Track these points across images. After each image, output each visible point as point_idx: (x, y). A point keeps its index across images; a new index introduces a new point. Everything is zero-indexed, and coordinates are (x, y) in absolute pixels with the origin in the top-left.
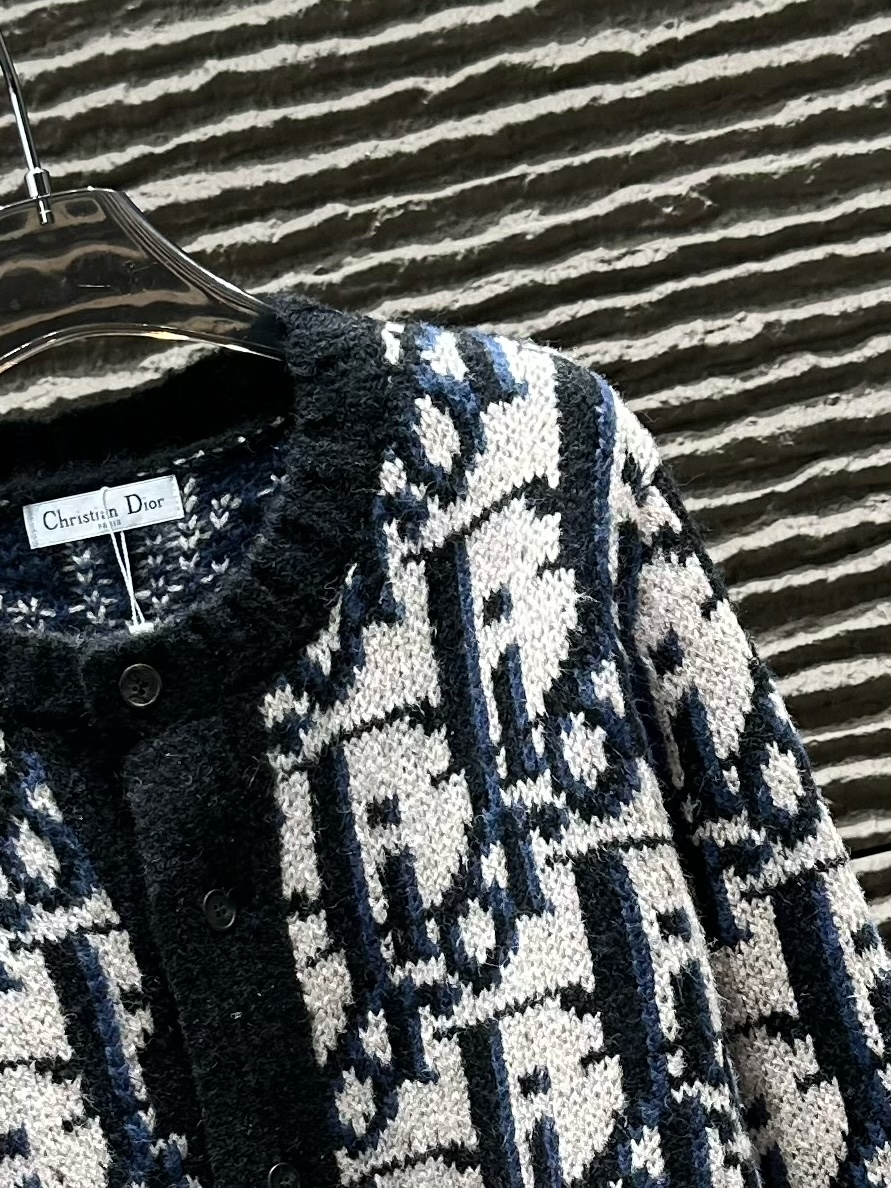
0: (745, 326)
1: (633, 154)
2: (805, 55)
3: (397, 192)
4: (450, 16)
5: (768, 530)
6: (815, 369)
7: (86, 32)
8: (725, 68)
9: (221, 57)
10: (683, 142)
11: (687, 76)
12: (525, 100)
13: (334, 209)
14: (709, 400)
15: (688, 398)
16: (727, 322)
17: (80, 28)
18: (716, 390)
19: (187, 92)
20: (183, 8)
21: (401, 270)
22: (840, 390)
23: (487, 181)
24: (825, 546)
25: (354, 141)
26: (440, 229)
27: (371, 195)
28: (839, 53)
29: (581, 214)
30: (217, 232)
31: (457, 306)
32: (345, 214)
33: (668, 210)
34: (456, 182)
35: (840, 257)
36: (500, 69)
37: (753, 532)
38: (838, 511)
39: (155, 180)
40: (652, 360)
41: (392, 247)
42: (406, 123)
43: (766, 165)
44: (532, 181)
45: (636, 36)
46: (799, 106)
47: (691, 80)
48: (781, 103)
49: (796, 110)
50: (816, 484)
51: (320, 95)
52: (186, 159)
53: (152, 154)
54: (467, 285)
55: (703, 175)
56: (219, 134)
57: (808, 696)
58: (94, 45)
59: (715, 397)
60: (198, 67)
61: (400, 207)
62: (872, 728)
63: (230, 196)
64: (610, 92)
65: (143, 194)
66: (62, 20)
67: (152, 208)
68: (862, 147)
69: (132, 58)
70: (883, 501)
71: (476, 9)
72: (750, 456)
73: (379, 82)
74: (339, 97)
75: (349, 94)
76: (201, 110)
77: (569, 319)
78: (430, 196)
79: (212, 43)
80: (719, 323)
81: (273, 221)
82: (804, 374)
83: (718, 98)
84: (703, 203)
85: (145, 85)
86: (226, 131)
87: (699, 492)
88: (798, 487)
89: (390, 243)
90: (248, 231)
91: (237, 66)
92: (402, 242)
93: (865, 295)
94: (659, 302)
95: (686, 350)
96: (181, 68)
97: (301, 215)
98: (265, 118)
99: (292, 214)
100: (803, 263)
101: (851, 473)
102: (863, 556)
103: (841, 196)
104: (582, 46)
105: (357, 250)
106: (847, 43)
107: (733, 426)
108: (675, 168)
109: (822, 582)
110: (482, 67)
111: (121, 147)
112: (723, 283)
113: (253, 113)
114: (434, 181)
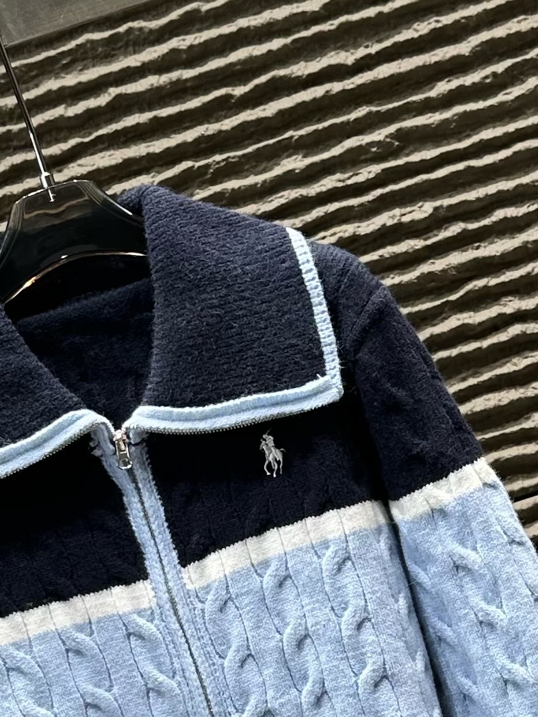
0: (422, 210)
1: (352, 120)
2: (444, 56)
3: (221, 152)
4: (243, 52)
5: (446, 322)
6: (464, 230)
7: (41, 78)
8: (400, 68)
9: (117, 86)
10: (379, 111)
11: (379, 74)
12: (288, 95)
13: (186, 164)
14: (406, 253)
15: (394, 253)
16: (412, 208)
17: (37, 76)
18: (410, 247)
19: (99, 107)
20: (94, 60)
21: (227, 195)
22: (480, 241)
23: (271, 142)
24: (479, 329)
25: (195, 126)
26: (247, 170)
27: (207, 155)
28: (463, 53)
29: (326, 155)
30: (123, 182)
31: (260, 212)
32: (193, 167)
33: (374, 149)
34: (255, 143)
35: (473, 167)
36: (273, 79)
37: (438, 324)
38: (485, 308)
39: (85, 157)
40: (372, 233)
41: (221, 183)
42: (223, 113)
43: (427, 119)
44: (296, 140)
45: (348, 54)
46: (443, 85)
47: (381, 76)
48: (434, 84)
49: (442, 87)
50: (471, 295)
51: (174, 102)
52: (103, 143)
53: (82, 143)
54: (265, 200)
55: (392, 129)
56: (119, 128)
57: (477, 413)
58: (46, 84)
59: (410, 251)
60: (105, 92)
61: (223, 160)
62: (515, 428)
63: (128, 162)
64: (336, 87)
65: (79, 165)
66: (26, 73)
67: (85, 173)
68: (481, 105)
69: (67, 91)
70: (510, 301)
71: (257, 47)
72: (433, 281)
73: (207, 92)
74: (185, 102)
75: (190, 100)
76: (108, 116)
77: (323, 214)
78: (240, 153)
79: (112, 78)
80: (409, 209)
81: (153, 174)
82: (458, 234)
83: (398, 84)
84: (393, 144)
85: (76, 104)
86: (123, 126)
87: (405, 304)
88: (461, 297)
89: (219, 180)
90: (139, 180)
91: (126, 90)
92: (226, 179)
93: (490, 186)
94: (374, 201)
95: (390, 226)
96: (96, 94)
97: (168, 169)
98: (144, 117)
99: (164, 168)
100: (453, 173)
101: (491, 287)
102: (501, 332)
103: (472, 133)
104: (318, 62)
105: (201, 186)
106: (467, 47)
107: (421, 266)
108: (376, 125)
109: (479, 349)
110: (263, 79)
111: (65, 140)
112: (408, 187)
113: (137, 115)
114: (242, 144)
